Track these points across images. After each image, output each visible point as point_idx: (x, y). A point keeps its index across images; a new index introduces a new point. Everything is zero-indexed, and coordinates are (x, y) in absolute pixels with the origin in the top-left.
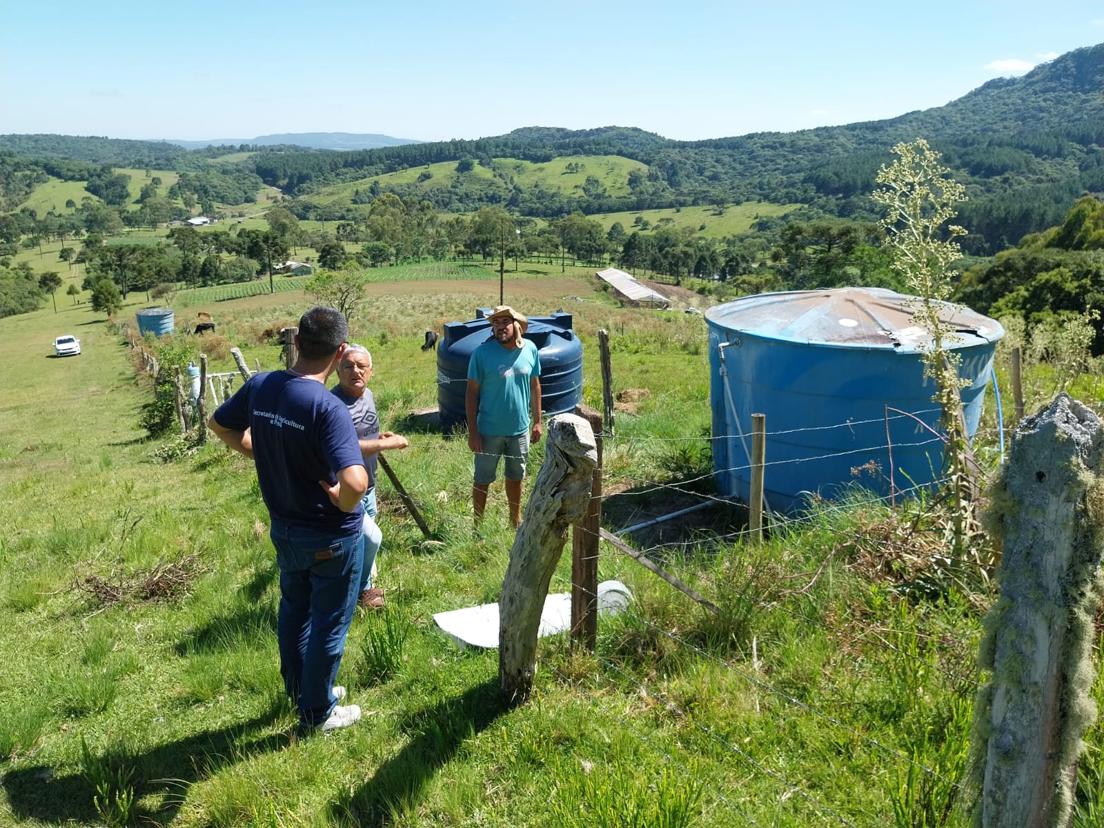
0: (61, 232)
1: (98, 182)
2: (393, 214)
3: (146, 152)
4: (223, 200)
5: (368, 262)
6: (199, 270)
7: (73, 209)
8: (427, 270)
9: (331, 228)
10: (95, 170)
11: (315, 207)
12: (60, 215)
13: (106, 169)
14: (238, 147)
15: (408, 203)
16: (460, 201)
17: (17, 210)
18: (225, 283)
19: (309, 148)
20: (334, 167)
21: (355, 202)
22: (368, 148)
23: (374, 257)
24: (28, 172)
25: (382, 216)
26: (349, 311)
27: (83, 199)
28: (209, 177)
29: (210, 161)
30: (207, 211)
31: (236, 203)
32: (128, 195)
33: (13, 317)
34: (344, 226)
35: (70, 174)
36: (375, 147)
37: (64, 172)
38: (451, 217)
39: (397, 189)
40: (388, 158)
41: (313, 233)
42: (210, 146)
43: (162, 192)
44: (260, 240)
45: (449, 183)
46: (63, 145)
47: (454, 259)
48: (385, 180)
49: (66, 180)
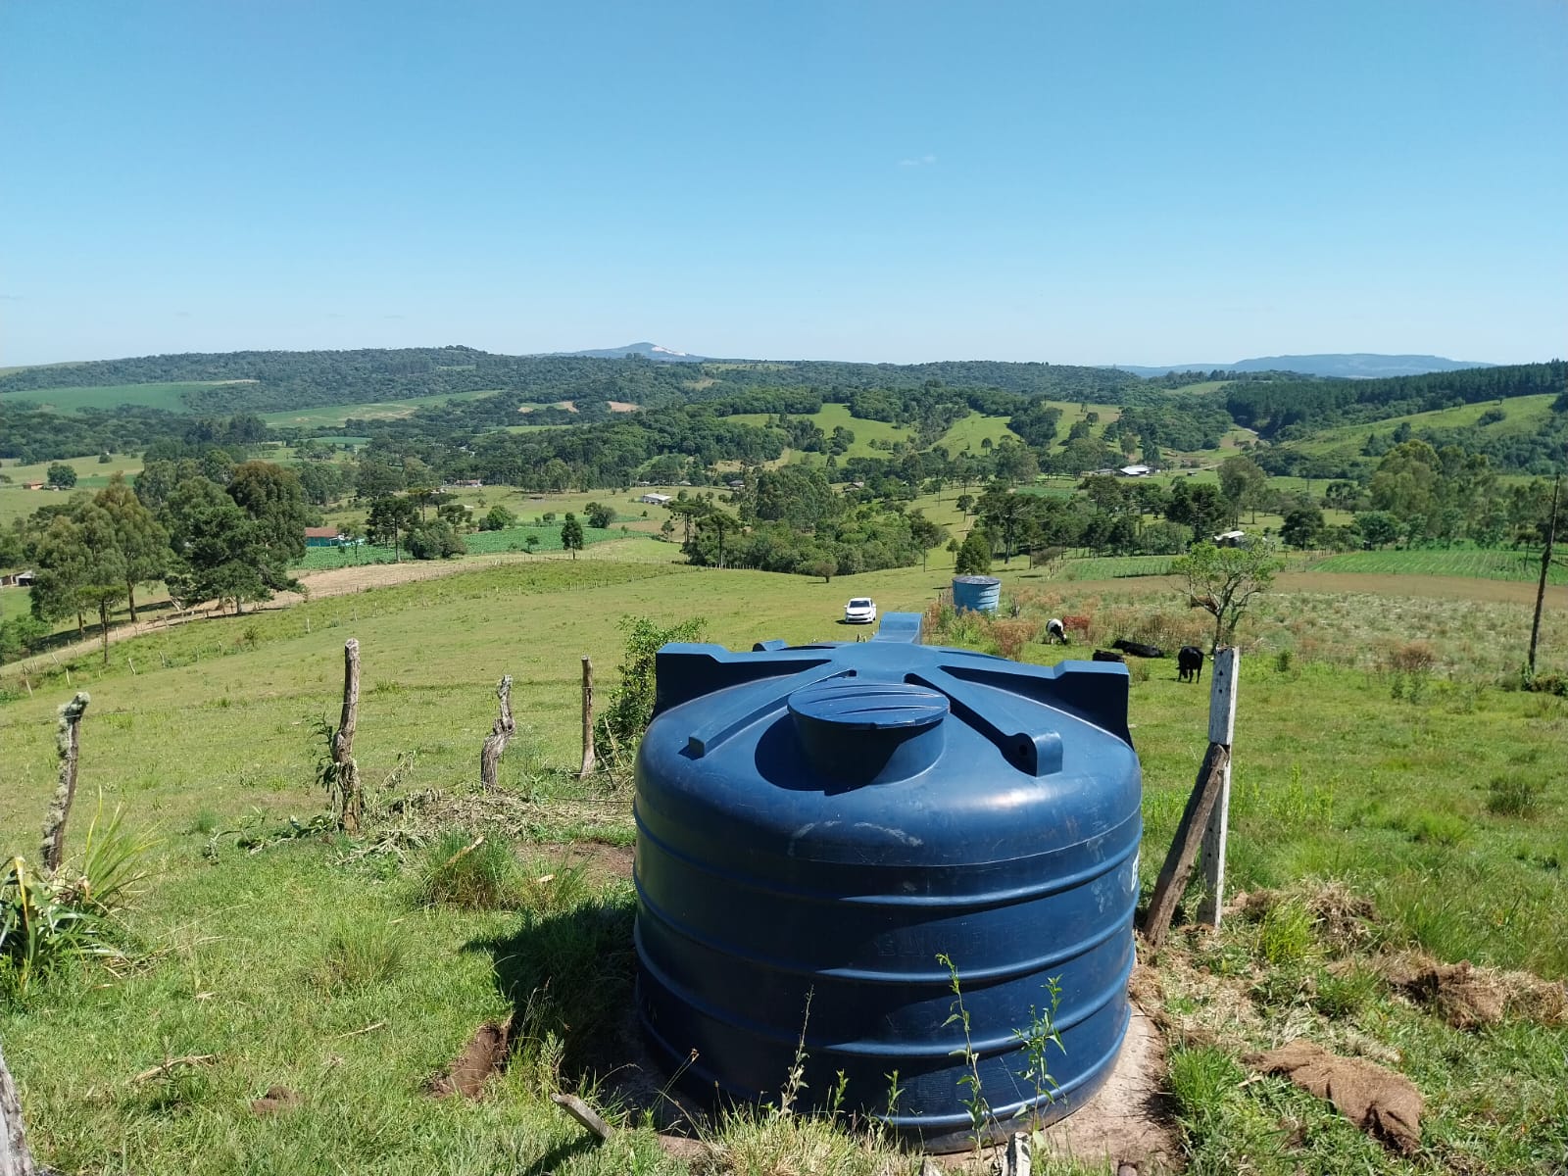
0: (966, 478)
1: (1024, 418)
2: (1415, 471)
3: (1089, 381)
4: (1174, 444)
5: (1360, 541)
6: (1107, 534)
7: (989, 449)
8: (1457, 562)
9: (1318, 489)
10: (1023, 403)
11: (1302, 457)
12: (973, 457)
13: (1035, 402)
14: (1209, 373)
15: (1445, 455)
16: (1551, 456)
17: (930, 449)
18: (1142, 554)
19: (1312, 375)
20: (1342, 403)
21: (1366, 453)
22: (1402, 375)
23: (1371, 535)
24: (950, 405)
25: (1396, 473)
26: (1238, 609)
27: (1004, 437)
28: (1160, 413)
29: (1168, 392)
30: (1150, 458)
31: (1192, 448)
32: (1054, 435)
33: (885, 571)
34: (1338, 487)
35: (994, 407)
36: (1411, 374)
37: (988, 405)
38: (1524, 481)
39: (1438, 436)
40: (1431, 388)
41: (1287, 494)
42: (1171, 373)
43: (1096, 431)
44: (1189, 498)
45: (1533, 429)
46: (996, 373)
47: (1515, 547)
48: (1420, 421)
49: (988, 415)
